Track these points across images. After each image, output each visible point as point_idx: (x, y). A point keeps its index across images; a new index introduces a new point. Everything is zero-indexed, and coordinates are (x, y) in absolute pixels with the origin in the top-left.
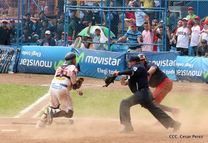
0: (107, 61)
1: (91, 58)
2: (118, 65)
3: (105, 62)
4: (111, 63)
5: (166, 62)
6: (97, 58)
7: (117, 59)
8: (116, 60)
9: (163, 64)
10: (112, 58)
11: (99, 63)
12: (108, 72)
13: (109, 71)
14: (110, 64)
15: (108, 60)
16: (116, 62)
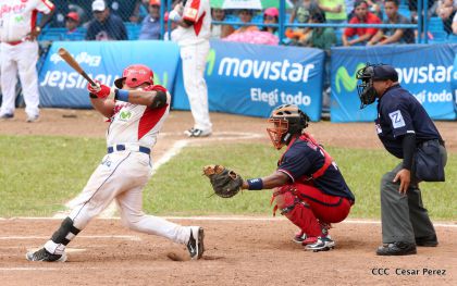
0: (276, 70)
1: (234, 65)
2: (305, 80)
3: (271, 73)
4: (287, 75)
5: (427, 72)
6: (249, 62)
7: (304, 64)
8: (300, 67)
9: (420, 77)
10: (291, 63)
11: (257, 75)
12: (280, 98)
13: (283, 95)
14: (284, 78)
15: (280, 68)
16: (299, 73)
